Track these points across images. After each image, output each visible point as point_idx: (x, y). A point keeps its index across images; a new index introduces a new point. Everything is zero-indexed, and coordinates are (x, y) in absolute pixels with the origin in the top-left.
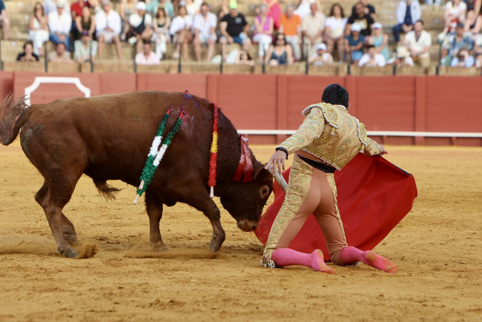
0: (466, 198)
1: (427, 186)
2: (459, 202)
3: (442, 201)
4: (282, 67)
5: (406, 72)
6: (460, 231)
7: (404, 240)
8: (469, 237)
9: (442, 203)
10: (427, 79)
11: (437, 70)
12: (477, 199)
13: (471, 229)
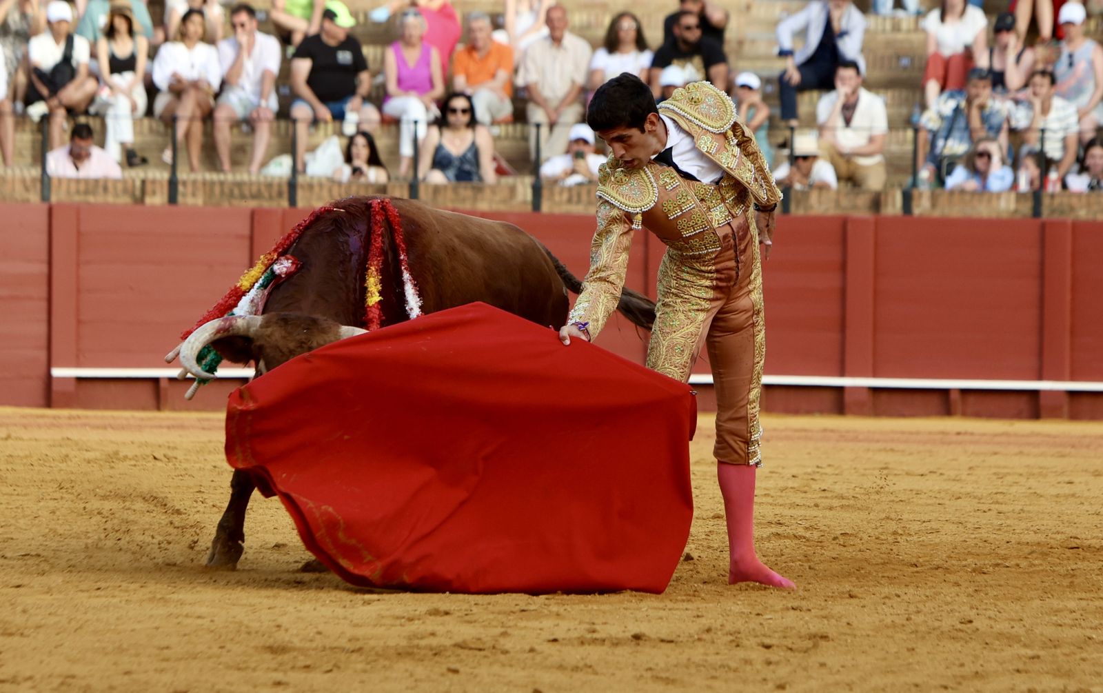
0: (1005, 558)
1: (892, 526)
2: (985, 570)
3: (938, 568)
4: (465, 191)
5: (819, 206)
6: (995, 650)
7: (837, 677)
8: (1021, 666)
9: (939, 573)
10: (880, 224)
11: (908, 198)
12: (1036, 562)
13: (1025, 646)
